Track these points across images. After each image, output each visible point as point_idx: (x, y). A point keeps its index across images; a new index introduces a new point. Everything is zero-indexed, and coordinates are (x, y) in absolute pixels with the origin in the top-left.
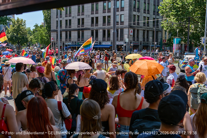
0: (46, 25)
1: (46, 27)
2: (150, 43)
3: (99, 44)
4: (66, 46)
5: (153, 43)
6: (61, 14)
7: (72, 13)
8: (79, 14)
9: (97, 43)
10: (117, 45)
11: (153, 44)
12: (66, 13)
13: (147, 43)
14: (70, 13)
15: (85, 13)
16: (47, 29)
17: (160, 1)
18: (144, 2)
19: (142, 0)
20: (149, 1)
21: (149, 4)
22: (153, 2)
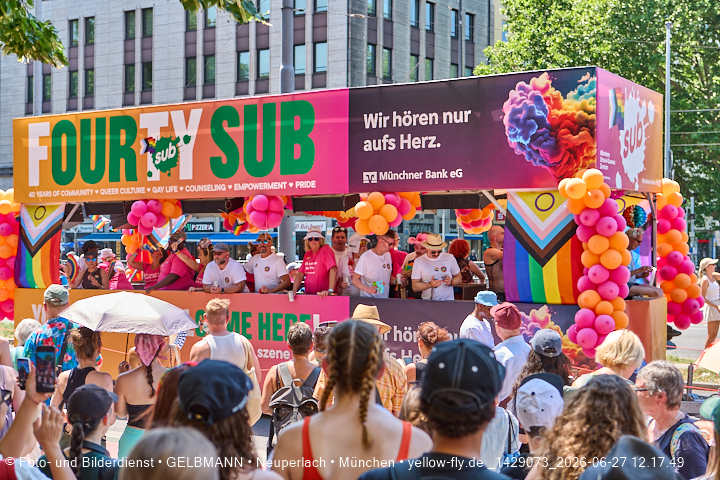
2: (441, 226)
3: (217, 229)
4: (70, 237)
5: (452, 222)
6: (46, 99)
7: (98, 92)
8: (129, 96)
9: (213, 223)
10: (300, 236)
11: (453, 226)
12: (72, 95)
13: (428, 225)
14: (89, 93)
15: (159, 94)
17: (477, 47)
18: (408, 51)
19: (404, 44)
20: (431, 45)
21: (432, 59)
22: (448, 52)
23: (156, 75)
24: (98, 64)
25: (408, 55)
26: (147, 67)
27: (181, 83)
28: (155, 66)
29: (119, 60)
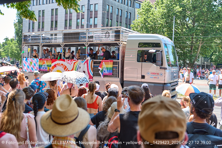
0: (17, 38)
1: (17, 40)
6: (33, 28)
7: (45, 27)
8: (52, 28)
12: (39, 28)
14: (43, 27)
15: (59, 28)
16: (18, 43)
17: (131, 20)
18: (116, 20)
19: (115, 19)
20: (121, 19)
21: (121, 23)
22: (125, 21)
23: (58, 24)
24: (45, 21)
25: (116, 21)
26: (56, 22)
27: (64, 26)
28: (58, 22)
29: (50, 20)
